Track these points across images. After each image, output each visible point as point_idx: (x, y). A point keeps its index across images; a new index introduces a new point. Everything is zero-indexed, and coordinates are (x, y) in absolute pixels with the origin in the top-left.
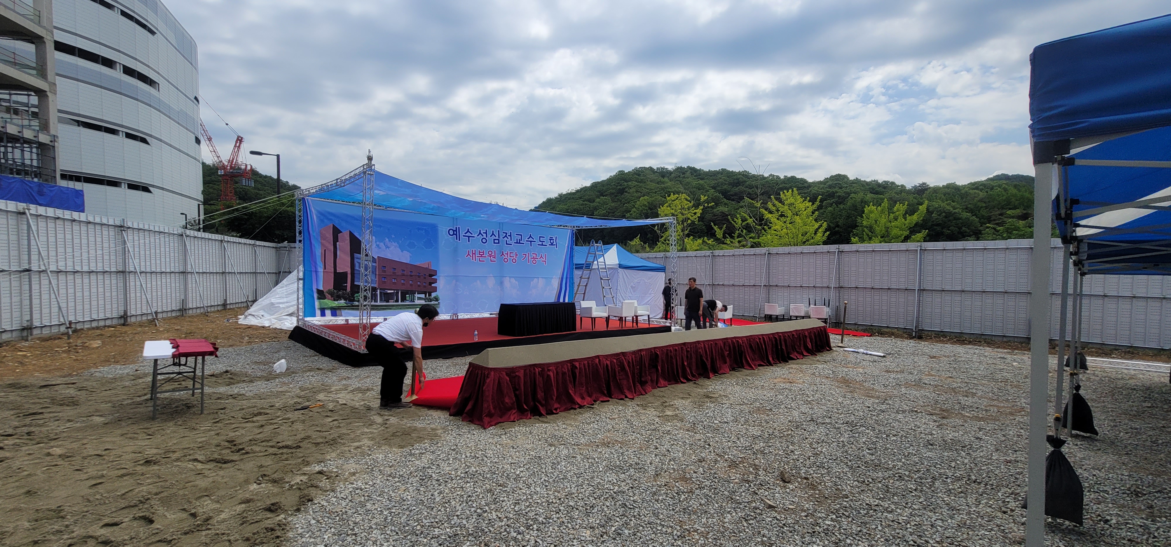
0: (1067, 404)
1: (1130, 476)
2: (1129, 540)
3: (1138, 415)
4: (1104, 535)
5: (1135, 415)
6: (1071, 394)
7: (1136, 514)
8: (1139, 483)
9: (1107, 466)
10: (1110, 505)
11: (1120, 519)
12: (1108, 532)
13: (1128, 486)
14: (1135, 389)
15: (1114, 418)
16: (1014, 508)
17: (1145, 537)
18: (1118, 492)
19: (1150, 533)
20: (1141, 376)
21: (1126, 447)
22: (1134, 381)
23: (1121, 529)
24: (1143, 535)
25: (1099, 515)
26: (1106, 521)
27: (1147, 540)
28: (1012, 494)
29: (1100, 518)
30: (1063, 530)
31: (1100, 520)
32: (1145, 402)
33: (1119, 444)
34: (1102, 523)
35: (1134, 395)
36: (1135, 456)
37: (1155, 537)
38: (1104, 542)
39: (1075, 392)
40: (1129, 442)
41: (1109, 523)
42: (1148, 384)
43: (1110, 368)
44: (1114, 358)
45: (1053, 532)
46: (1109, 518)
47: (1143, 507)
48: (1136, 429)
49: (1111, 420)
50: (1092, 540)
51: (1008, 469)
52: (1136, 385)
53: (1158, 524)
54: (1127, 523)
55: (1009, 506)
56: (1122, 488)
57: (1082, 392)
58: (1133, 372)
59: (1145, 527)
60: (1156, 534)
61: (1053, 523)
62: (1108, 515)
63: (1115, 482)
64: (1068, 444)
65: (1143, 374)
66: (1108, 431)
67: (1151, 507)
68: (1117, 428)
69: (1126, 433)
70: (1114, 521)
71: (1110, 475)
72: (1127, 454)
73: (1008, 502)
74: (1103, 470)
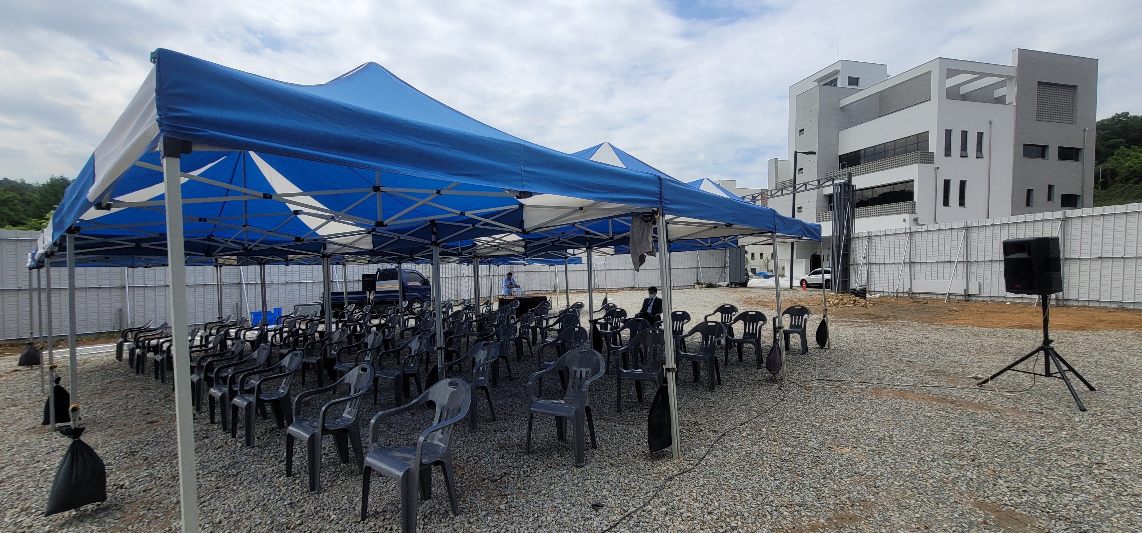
0: (48, 400)
6: (52, 388)
12: (126, 494)
39: (55, 385)
53: (157, 468)
57: (62, 384)
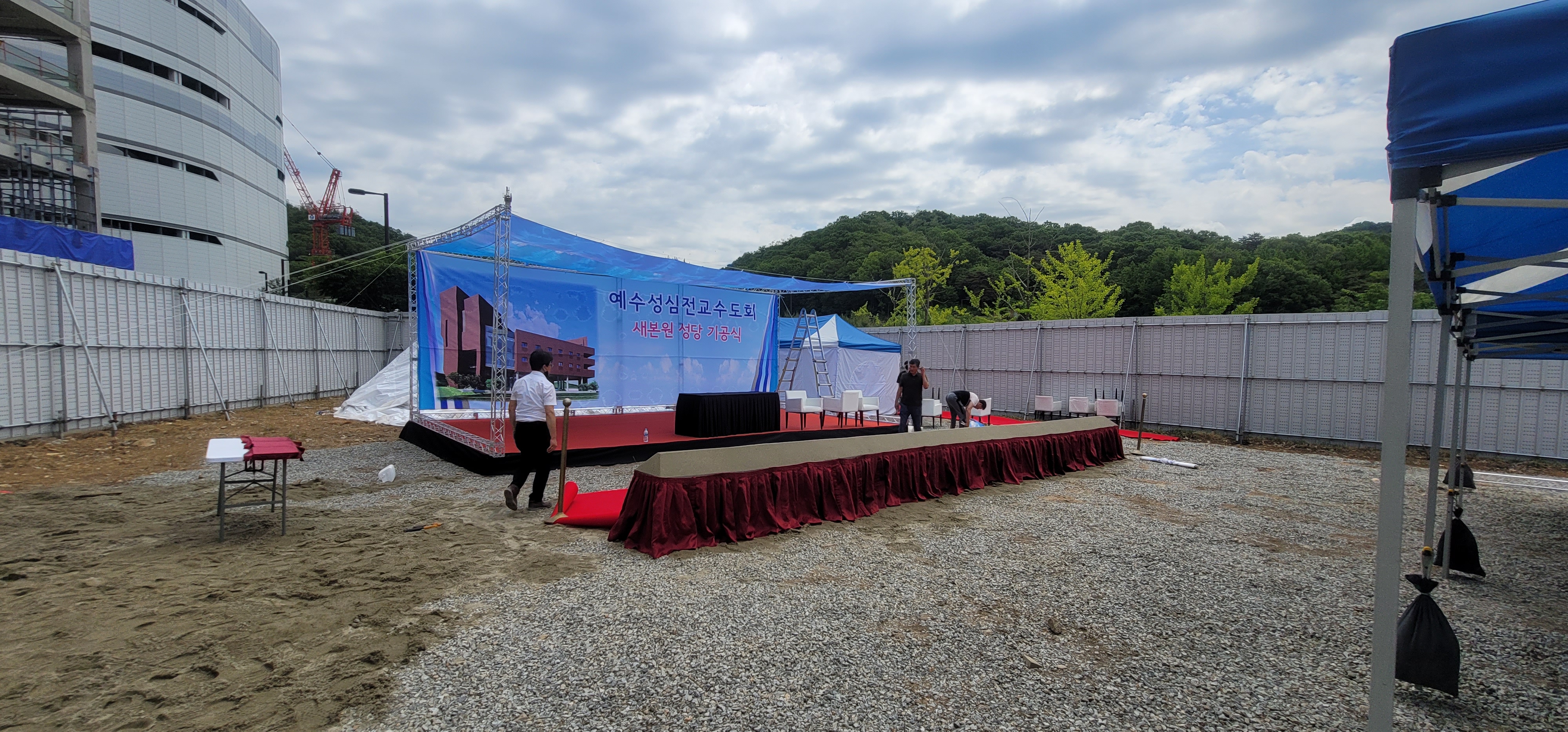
0: (1444, 534)
1: (1526, 631)
2: (1521, 717)
3: (1543, 550)
4: (1486, 710)
5: (1537, 550)
6: (1450, 523)
7: (1533, 682)
8: (1539, 640)
9: (1496, 617)
10: (1498, 670)
11: (1510, 689)
12: (1493, 706)
13: (1523, 644)
14: (1539, 515)
15: (1509, 553)
16: (1364, 673)
17: (1543, 714)
18: (1509, 653)
19: (1550, 709)
20: (1549, 497)
21: (1524, 593)
22: (1538, 504)
23: (1512, 702)
24: (1541, 710)
25: (1482, 684)
26: (1491, 692)
27: (1547, 717)
28: (1363, 653)
29: (1482, 687)
30: (1431, 702)
31: (1483, 690)
32: (1552, 532)
33: (1514, 588)
34: (1485, 693)
35: (1538, 523)
36: (1536, 605)
37: (1557, 714)
38: (1487, 719)
39: (1454, 518)
40: (1528, 585)
41: (1495, 694)
42: (1557, 509)
43: (1507, 486)
44: (1512, 473)
45: (1417, 705)
46: (1494, 687)
47: (1543, 674)
48: (1539, 568)
49: (1505, 557)
50: (1470, 717)
51: (1359, 620)
52: (1541, 510)
54: (1520, 695)
55: (1358, 669)
56: (1515, 648)
57: (1465, 518)
58: (1537, 492)
59: (1545, 700)
60: (1559, 710)
61: (1417, 693)
62: (1494, 683)
63: (1506, 639)
64: (1443, 587)
65: (1552, 495)
66: (1500, 571)
67: (1555, 673)
68: (1512, 567)
69: (1525, 574)
70: (1502, 692)
71: (1500, 630)
72: (1524, 602)
73: (1357, 664)
74: (1490, 623)
